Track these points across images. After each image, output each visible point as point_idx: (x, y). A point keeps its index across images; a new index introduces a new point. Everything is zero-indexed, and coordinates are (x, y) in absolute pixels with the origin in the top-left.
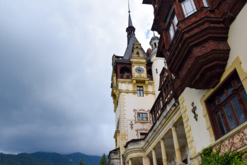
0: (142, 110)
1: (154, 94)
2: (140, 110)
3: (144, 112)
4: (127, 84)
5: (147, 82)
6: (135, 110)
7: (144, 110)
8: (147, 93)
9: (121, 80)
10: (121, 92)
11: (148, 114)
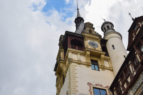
0: (99, 85)
1: (112, 71)
2: (97, 85)
3: (101, 88)
4: (79, 56)
5: (103, 56)
6: (89, 84)
7: (101, 86)
8: (104, 68)
9: (72, 49)
10: (71, 61)
11: (107, 91)
